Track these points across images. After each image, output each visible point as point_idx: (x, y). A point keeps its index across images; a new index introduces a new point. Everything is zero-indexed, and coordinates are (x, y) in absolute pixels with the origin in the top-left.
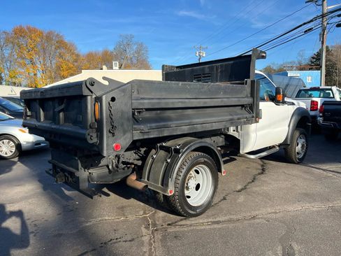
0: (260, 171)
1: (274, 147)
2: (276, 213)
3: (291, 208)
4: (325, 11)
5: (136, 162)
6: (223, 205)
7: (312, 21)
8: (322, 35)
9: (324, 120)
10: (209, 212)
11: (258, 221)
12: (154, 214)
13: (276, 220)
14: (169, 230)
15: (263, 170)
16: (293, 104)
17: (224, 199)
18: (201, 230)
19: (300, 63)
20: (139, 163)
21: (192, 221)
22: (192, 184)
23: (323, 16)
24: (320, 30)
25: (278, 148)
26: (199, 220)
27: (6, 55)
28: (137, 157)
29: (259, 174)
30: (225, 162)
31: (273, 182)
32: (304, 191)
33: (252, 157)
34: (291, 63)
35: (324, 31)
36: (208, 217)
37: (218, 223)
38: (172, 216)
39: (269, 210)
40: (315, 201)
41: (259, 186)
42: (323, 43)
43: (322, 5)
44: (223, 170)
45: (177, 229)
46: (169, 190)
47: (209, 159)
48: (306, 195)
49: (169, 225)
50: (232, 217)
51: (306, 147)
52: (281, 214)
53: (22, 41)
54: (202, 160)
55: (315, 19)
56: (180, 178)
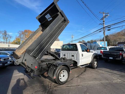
0: (84, 71)
1: (88, 64)
2: (85, 84)
3: (90, 83)
4: (104, 27)
5: (47, 69)
6: (71, 81)
7: (101, 29)
8: (104, 33)
9: (103, 56)
10: (67, 83)
11: (79, 86)
12: (51, 84)
13: (85, 86)
14: (54, 88)
15: (85, 71)
16: (93, 52)
17: (72, 79)
18: (63, 89)
19: (100, 39)
20: (48, 69)
21: (61, 86)
22: (62, 75)
23: (104, 28)
24: (103, 31)
25: (89, 64)
26: (63, 86)
27: (22, 37)
28: (47, 67)
29: (84, 72)
30: (71, 69)
31: (87, 75)
32: (95, 77)
33: (81, 67)
34: (98, 39)
35: (104, 31)
36: (66, 85)
37: (68, 87)
38: (56, 84)
39: (83, 83)
40: (97, 80)
41: (82, 76)
42: (104, 35)
43: (103, 25)
44: (70, 71)
45: (57, 88)
46: (54, 77)
47: (66, 68)
48: (95, 79)
49: (54, 87)
50: (73, 85)
51: (98, 64)
52: (87, 85)
53: (26, 33)
54: (64, 68)
55: (102, 28)
56: (58, 74)
